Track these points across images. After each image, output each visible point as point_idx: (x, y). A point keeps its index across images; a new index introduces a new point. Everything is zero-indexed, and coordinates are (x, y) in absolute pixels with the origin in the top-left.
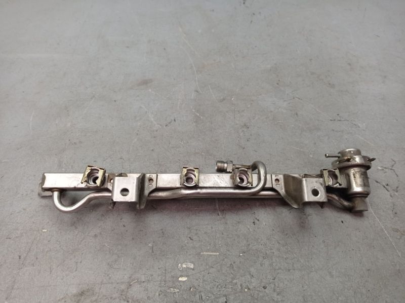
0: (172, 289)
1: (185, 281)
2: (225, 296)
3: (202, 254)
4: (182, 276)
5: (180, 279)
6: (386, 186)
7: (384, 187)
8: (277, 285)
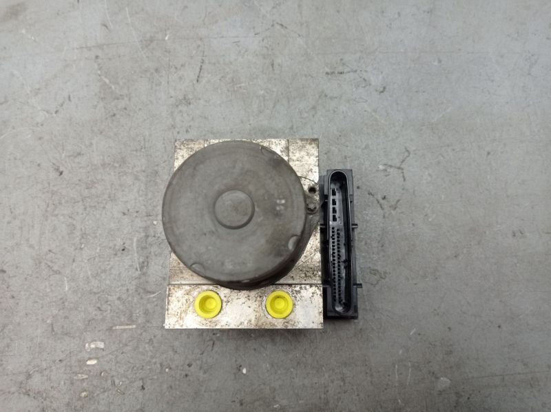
0: (79, 375)
2: (142, 379)
3: (114, 328)
4: (90, 359)
5: (89, 363)
6: (382, 201)
7: (378, 202)
8: (204, 360)
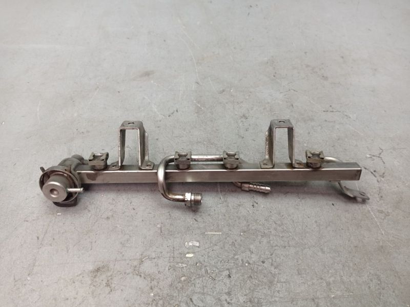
0: (180, 264)
1: (191, 257)
2: (228, 269)
3: (206, 233)
4: (188, 253)
5: (187, 255)
6: (374, 173)
7: (372, 173)
8: (274, 260)
